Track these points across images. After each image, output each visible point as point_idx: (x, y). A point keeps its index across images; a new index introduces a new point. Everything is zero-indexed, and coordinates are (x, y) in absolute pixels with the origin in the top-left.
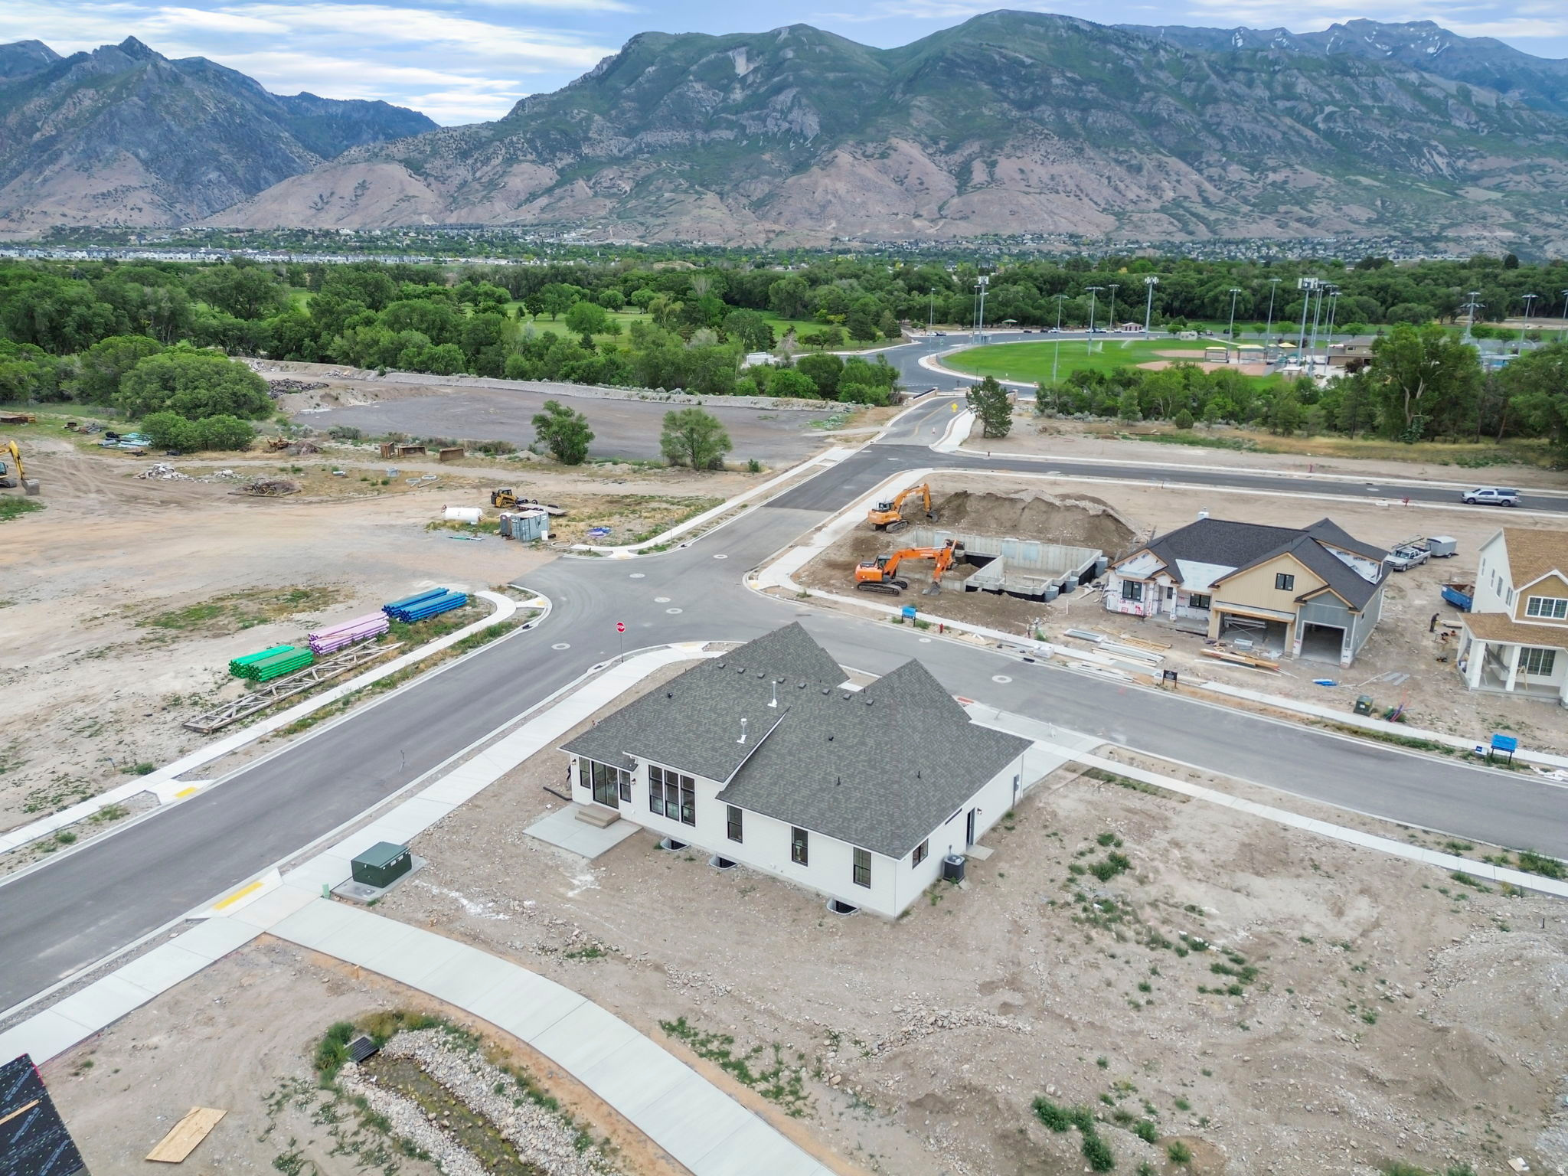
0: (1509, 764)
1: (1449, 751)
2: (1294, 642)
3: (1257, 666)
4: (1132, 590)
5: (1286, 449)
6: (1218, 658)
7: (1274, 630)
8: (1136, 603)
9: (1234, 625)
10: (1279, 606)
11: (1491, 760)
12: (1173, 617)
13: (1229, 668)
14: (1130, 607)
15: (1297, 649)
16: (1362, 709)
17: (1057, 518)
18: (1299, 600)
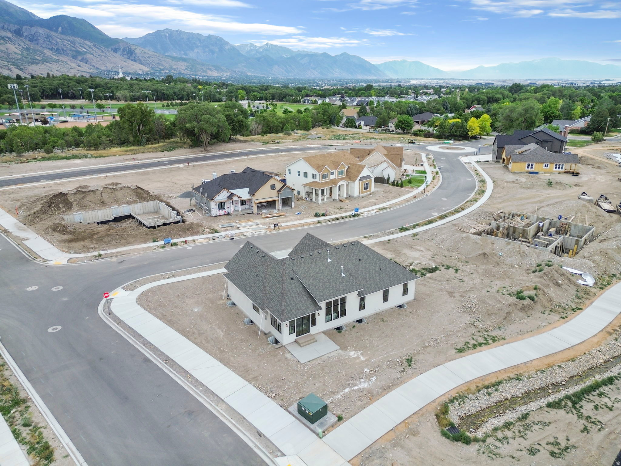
0: (358, 215)
1: (346, 217)
2: (279, 206)
3: (280, 216)
4: (221, 206)
5: (107, 155)
6: (268, 217)
7: (271, 204)
8: (224, 210)
9: (260, 206)
10: (272, 195)
11: (354, 216)
12: (240, 210)
13: (275, 219)
14: (222, 212)
15: (281, 206)
16: (317, 215)
17: (119, 194)
18: (279, 191)
